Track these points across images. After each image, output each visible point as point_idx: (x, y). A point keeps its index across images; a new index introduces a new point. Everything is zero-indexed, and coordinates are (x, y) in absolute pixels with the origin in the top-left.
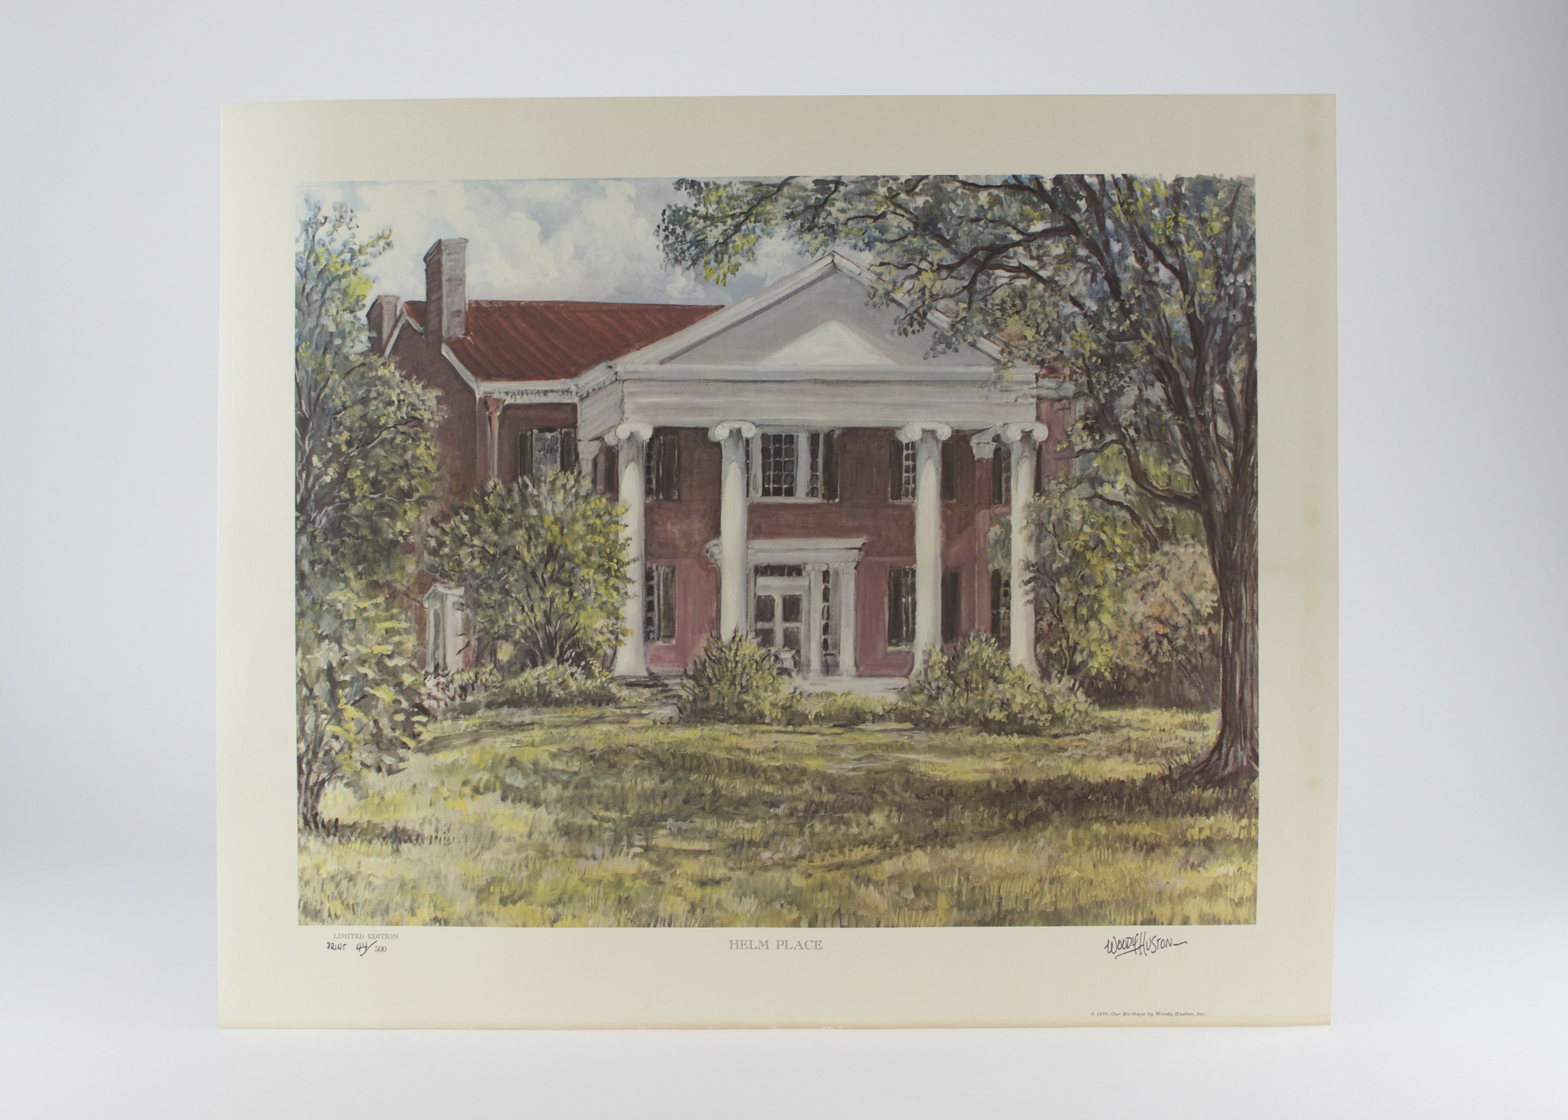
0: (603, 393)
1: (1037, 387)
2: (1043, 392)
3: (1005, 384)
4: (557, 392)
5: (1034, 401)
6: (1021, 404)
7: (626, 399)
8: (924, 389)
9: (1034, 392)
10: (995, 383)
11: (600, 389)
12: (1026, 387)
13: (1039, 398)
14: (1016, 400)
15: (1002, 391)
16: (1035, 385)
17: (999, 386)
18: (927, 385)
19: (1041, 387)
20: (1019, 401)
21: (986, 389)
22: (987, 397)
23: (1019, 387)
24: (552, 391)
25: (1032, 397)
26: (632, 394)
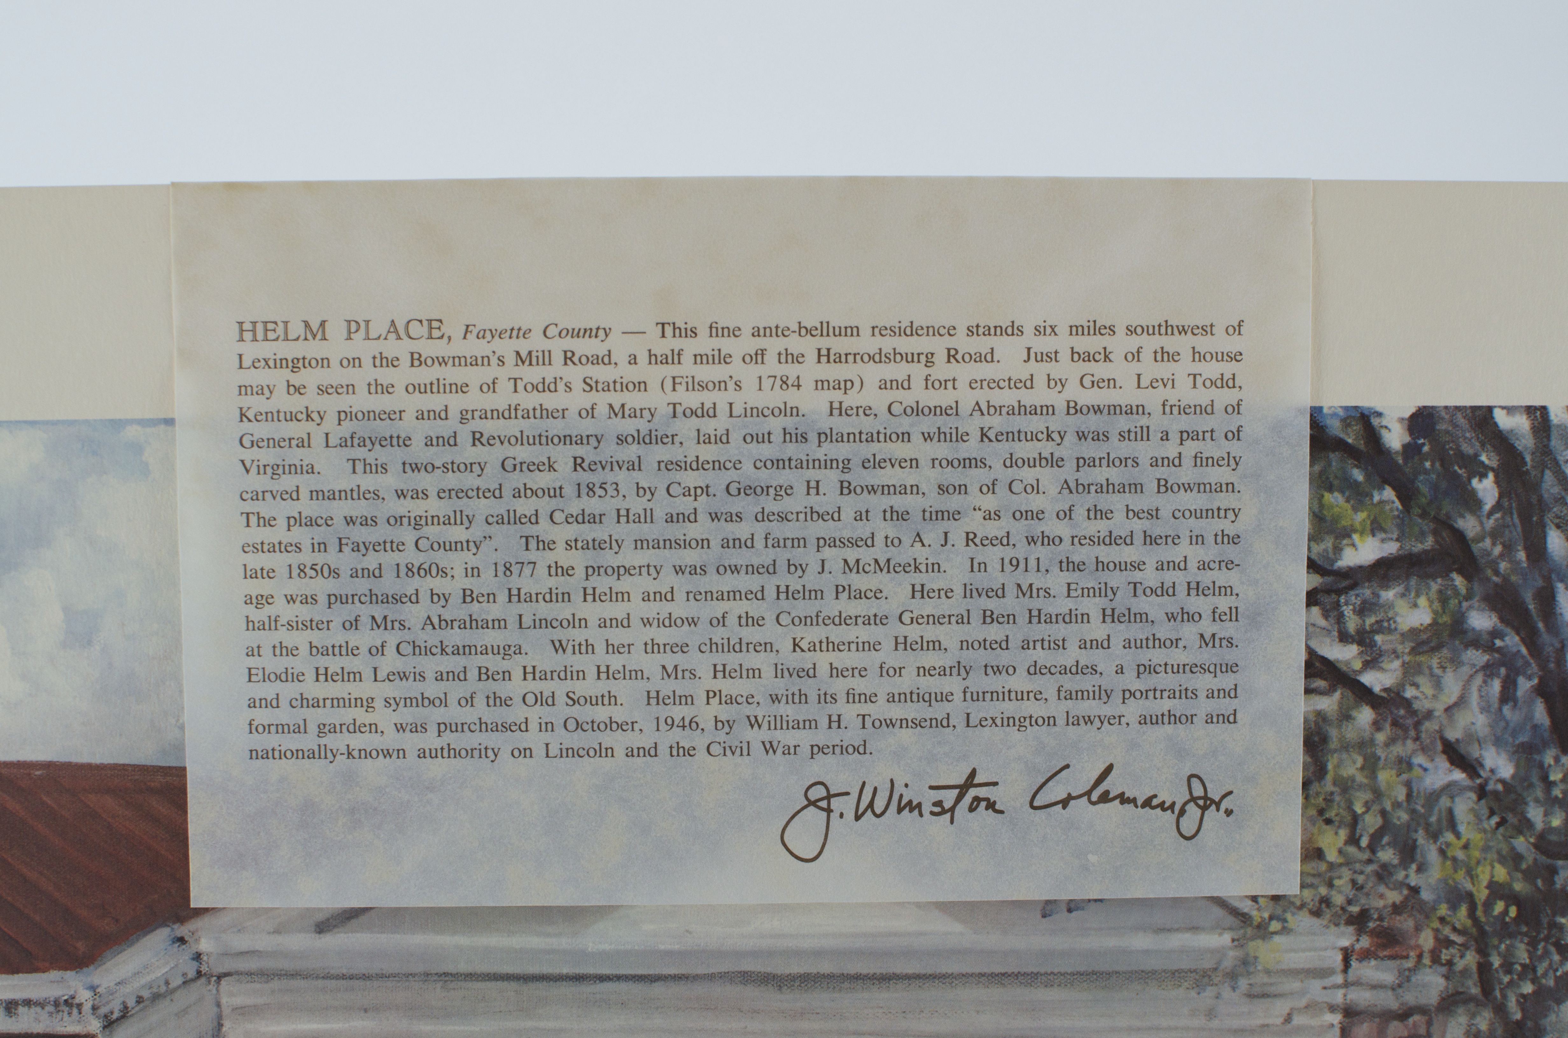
0: (165, 1008)
1: (1346, 985)
2: (1361, 997)
3: (1260, 978)
4: (41, 1004)
5: (1336, 1019)
6: (1299, 1029)
7: (227, 1025)
8: (1041, 994)
9: (1338, 997)
10: (1232, 976)
11: (156, 997)
12: (1315, 986)
13: (1350, 1013)
14: (1288, 1019)
15: (1251, 996)
16: (1339, 979)
17: (1243, 983)
18: (1048, 985)
19: (1358, 983)
20: (1297, 1020)
21: (1210, 992)
22: (1211, 1014)
23: (1296, 985)
24: (28, 1003)
25: (1332, 1009)
26: (242, 1011)
